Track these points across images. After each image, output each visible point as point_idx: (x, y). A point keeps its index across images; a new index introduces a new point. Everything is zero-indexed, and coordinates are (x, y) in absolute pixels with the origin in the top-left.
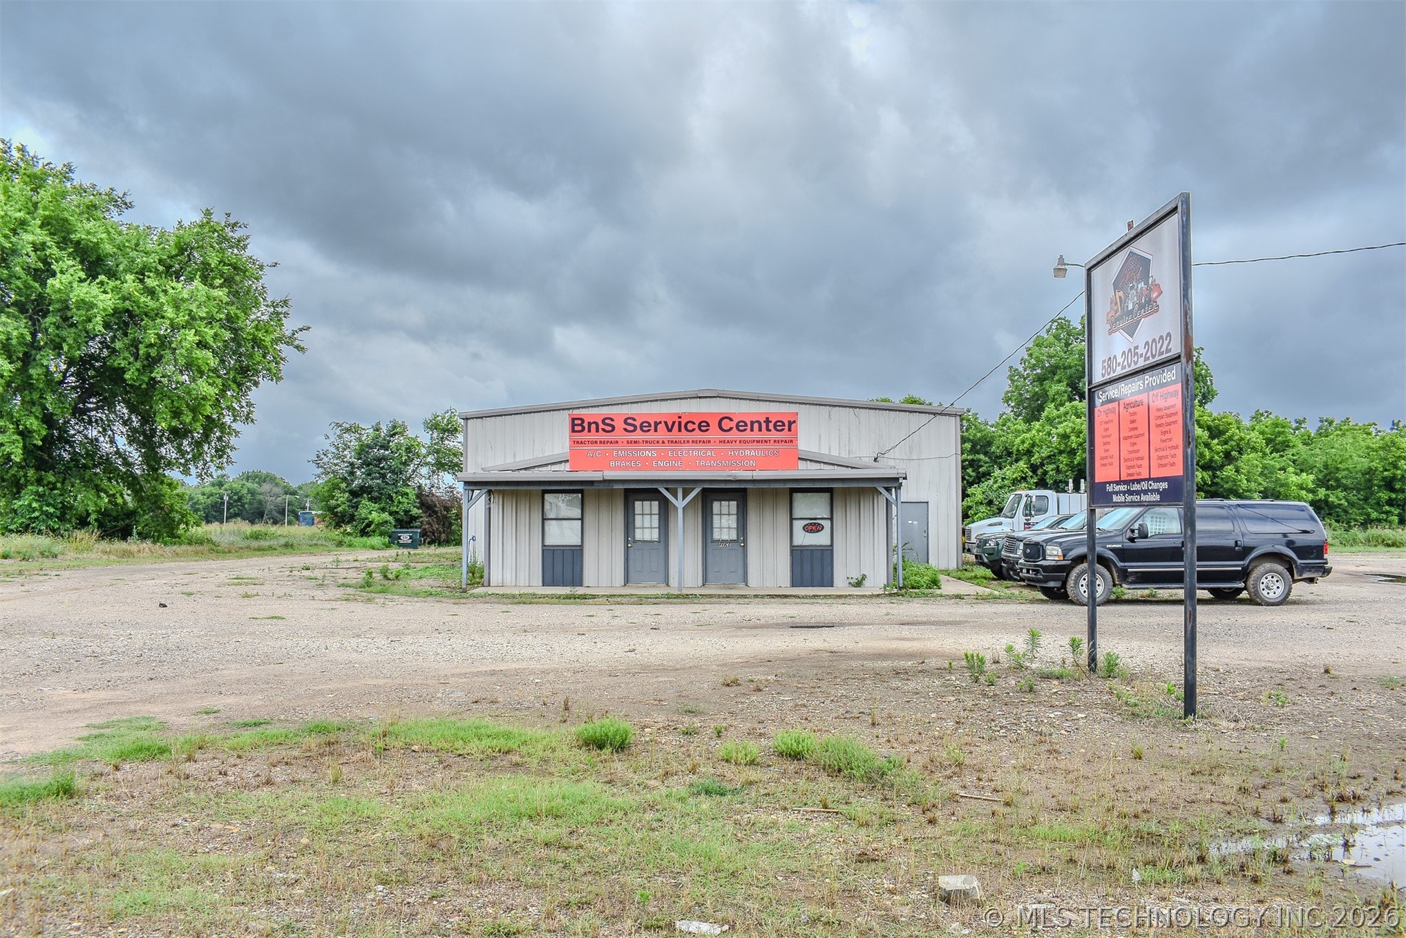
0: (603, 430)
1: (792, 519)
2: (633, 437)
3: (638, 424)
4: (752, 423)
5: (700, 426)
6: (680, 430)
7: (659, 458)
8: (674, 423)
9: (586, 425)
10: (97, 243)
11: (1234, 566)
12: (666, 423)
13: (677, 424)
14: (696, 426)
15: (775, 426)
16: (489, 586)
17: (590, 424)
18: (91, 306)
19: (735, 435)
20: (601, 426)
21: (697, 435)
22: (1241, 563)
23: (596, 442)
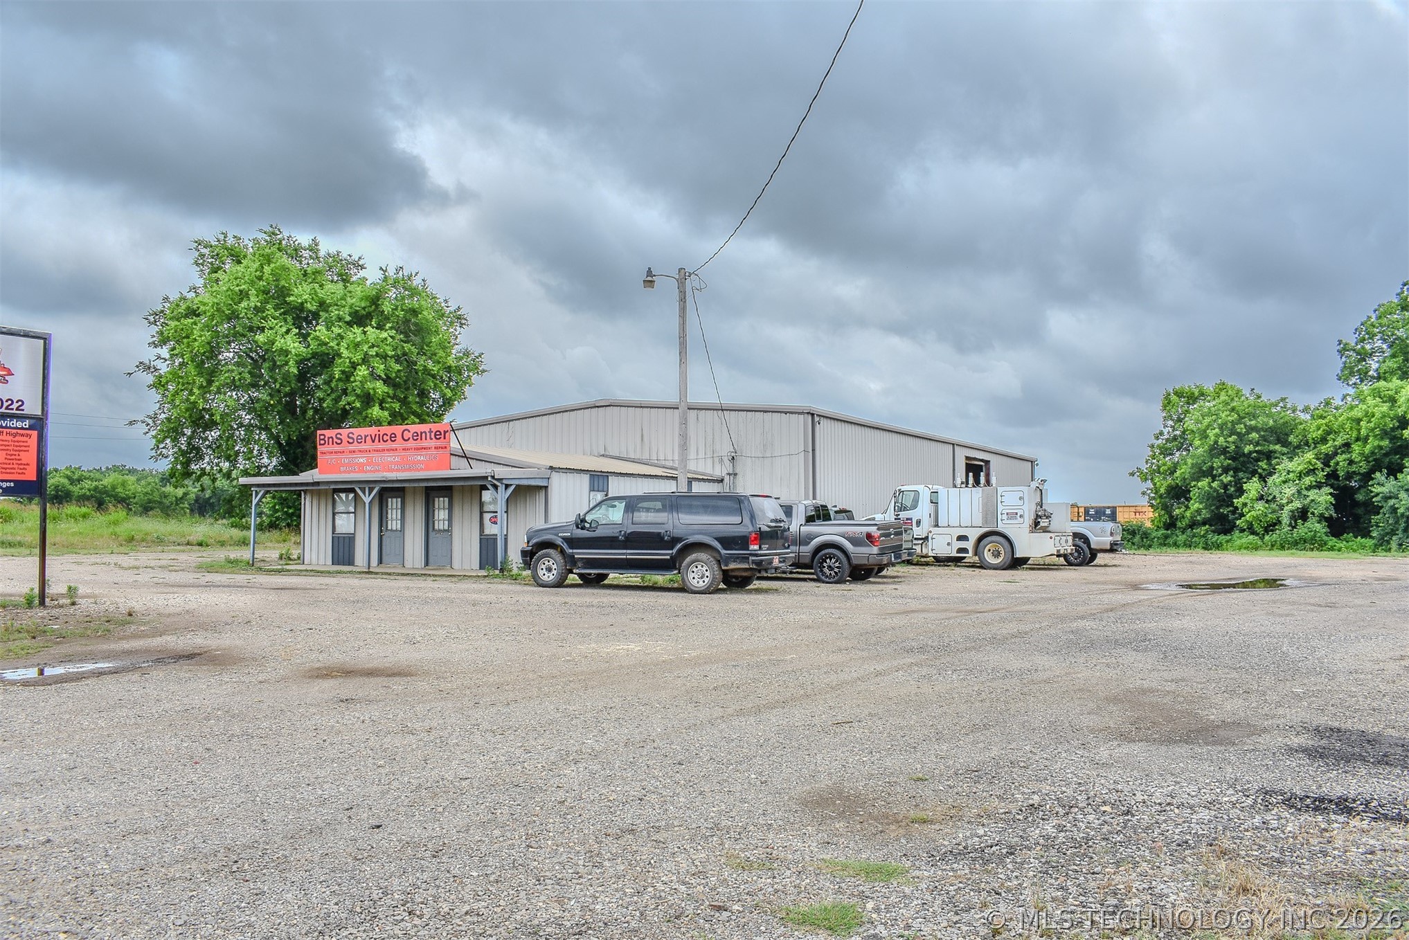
0: (336, 442)
1: (482, 513)
2: (351, 447)
3: (355, 437)
4: (421, 433)
5: (391, 437)
6: (379, 441)
7: (368, 464)
8: (376, 435)
9: (326, 439)
10: (302, 304)
11: (664, 554)
12: (371, 435)
13: (377, 436)
14: (388, 438)
15: (435, 435)
16: (303, 564)
17: (329, 438)
18: (287, 353)
19: (412, 444)
20: (335, 440)
21: (389, 445)
22: (670, 552)
23: (332, 453)
